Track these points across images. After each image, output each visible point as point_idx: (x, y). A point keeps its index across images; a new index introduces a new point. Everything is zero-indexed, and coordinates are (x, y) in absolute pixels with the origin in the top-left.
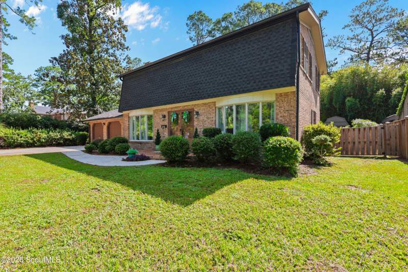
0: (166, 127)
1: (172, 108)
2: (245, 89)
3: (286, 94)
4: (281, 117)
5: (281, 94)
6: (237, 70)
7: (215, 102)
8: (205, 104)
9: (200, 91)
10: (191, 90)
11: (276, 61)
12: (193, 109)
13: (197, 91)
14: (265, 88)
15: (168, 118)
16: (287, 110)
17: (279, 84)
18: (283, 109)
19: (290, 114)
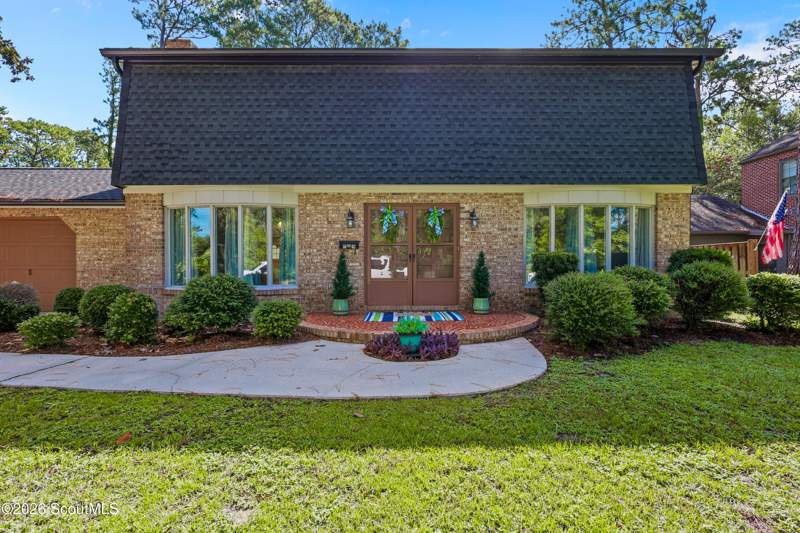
0: (357, 247)
1: (379, 196)
2: (615, 176)
3: (675, 197)
4: (666, 236)
5: (666, 195)
6: (588, 132)
7: (522, 194)
8: (495, 196)
9: (495, 163)
10: (465, 156)
11: (668, 133)
12: (457, 205)
13: (485, 162)
14: (644, 181)
15: (365, 222)
16: (677, 226)
17: (680, 176)
18: (669, 222)
19: (682, 233)
